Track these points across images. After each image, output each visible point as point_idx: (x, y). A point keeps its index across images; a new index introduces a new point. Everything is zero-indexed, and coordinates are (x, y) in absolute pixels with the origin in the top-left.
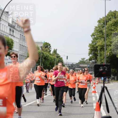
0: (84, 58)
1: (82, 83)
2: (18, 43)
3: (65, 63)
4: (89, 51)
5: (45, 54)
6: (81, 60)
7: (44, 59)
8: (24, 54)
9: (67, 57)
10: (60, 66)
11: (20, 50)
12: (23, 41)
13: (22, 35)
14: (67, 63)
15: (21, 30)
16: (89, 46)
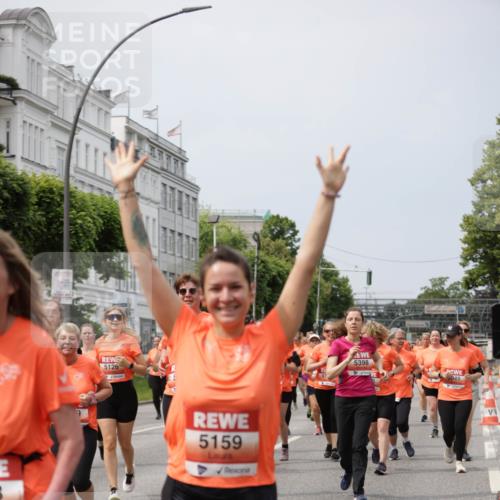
0: (440, 279)
1: (452, 383)
2: (154, 220)
3: (362, 302)
4: (463, 249)
5: (273, 266)
6: (430, 286)
7: (269, 285)
8: (182, 266)
9: (370, 274)
10: (353, 321)
11: (165, 252)
12: (174, 212)
13: (172, 189)
14: (369, 302)
15: (165, 167)
16: (461, 226)
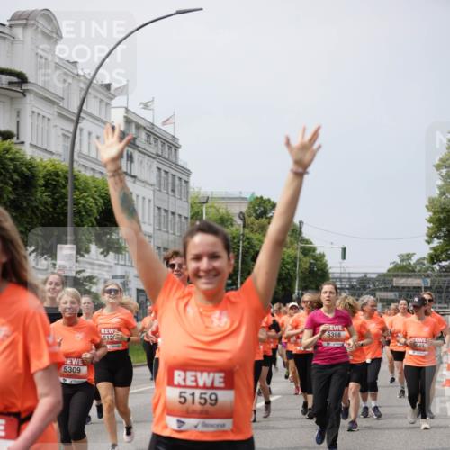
0: (408, 255)
1: (417, 350)
2: (150, 201)
3: (336, 275)
4: (428, 228)
5: (257, 242)
6: (398, 261)
8: (175, 242)
9: (344, 250)
10: (328, 294)
11: (160, 230)
12: (168, 194)
13: (166, 172)
14: (343, 276)
15: (160, 153)
16: (427, 207)
